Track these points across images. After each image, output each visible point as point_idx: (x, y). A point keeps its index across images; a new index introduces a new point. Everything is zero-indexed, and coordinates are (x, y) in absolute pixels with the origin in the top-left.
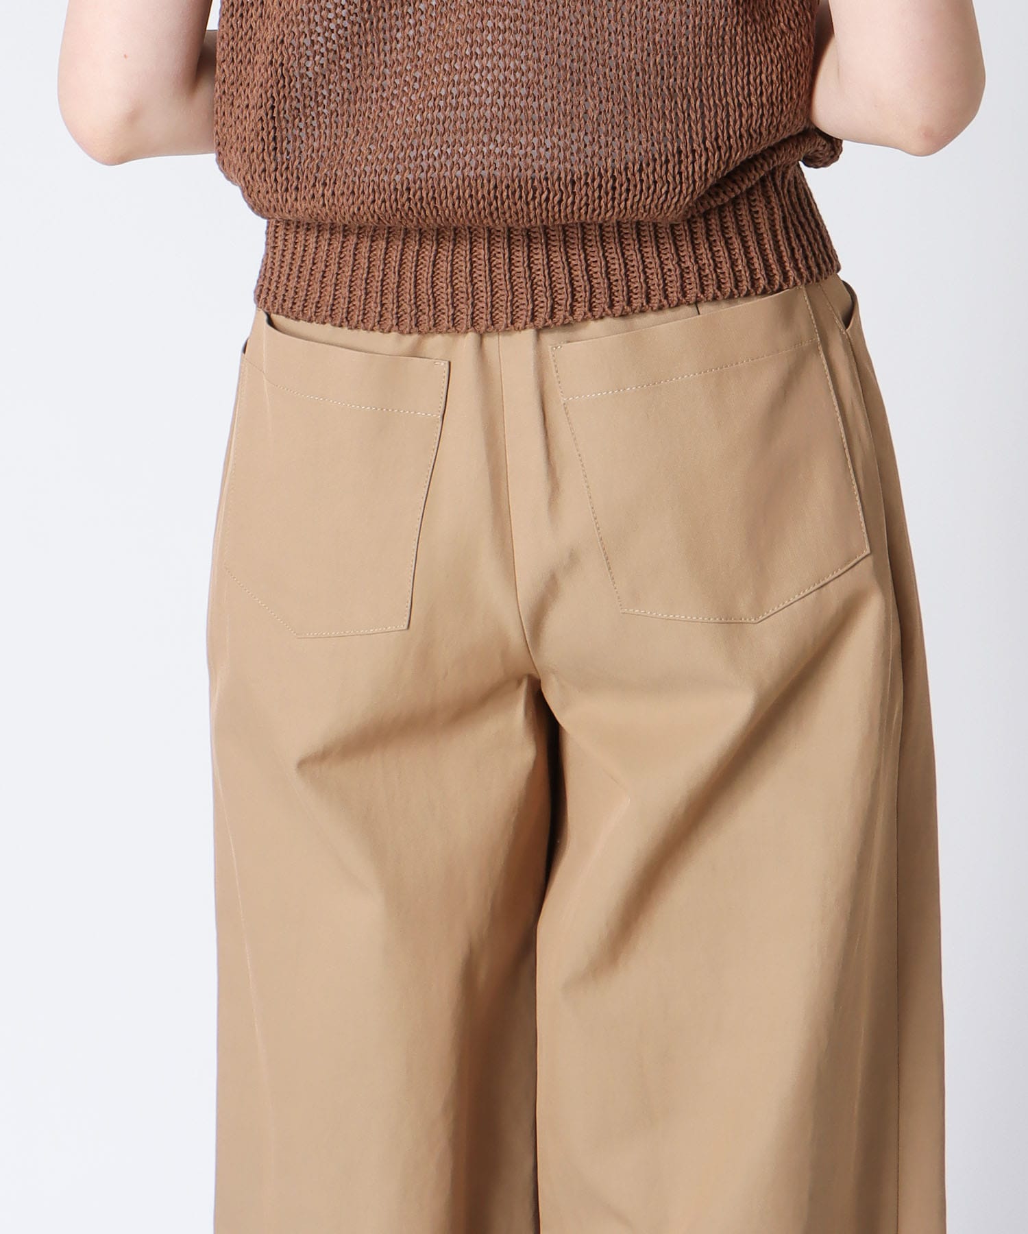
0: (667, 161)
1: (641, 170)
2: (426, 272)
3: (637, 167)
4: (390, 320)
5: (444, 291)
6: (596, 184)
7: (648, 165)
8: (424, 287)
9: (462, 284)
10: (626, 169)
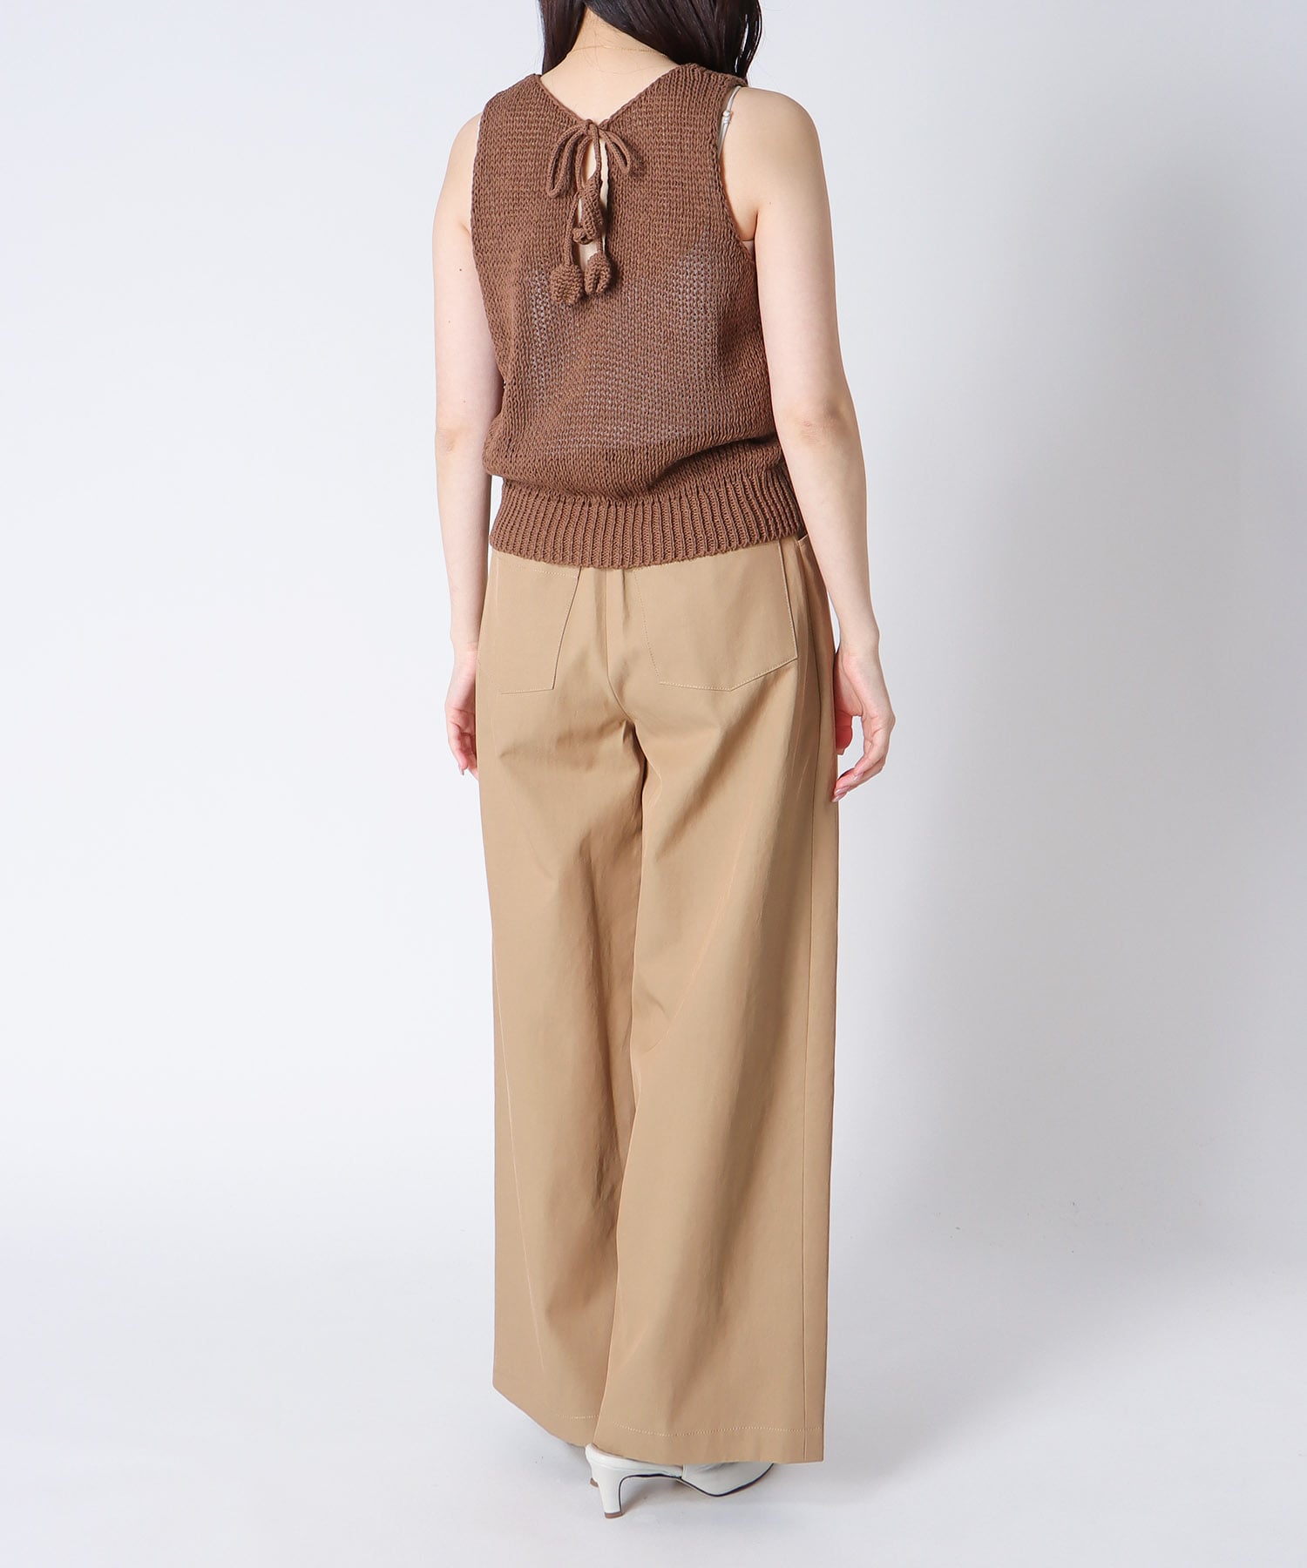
0: (684, 441)
1: (669, 445)
2: (561, 532)
3: (667, 443)
4: (540, 555)
5: (569, 542)
6: (645, 452)
7: (673, 442)
8: (559, 539)
9: (579, 541)
10: (661, 444)
